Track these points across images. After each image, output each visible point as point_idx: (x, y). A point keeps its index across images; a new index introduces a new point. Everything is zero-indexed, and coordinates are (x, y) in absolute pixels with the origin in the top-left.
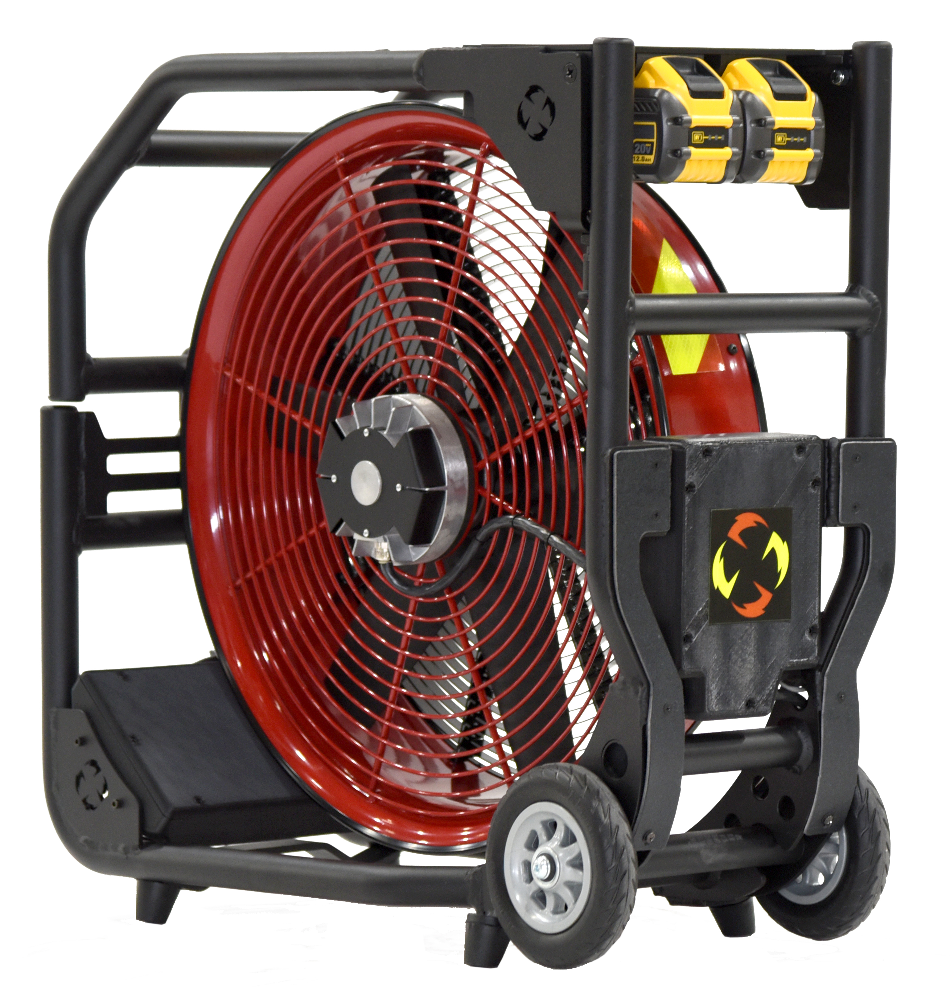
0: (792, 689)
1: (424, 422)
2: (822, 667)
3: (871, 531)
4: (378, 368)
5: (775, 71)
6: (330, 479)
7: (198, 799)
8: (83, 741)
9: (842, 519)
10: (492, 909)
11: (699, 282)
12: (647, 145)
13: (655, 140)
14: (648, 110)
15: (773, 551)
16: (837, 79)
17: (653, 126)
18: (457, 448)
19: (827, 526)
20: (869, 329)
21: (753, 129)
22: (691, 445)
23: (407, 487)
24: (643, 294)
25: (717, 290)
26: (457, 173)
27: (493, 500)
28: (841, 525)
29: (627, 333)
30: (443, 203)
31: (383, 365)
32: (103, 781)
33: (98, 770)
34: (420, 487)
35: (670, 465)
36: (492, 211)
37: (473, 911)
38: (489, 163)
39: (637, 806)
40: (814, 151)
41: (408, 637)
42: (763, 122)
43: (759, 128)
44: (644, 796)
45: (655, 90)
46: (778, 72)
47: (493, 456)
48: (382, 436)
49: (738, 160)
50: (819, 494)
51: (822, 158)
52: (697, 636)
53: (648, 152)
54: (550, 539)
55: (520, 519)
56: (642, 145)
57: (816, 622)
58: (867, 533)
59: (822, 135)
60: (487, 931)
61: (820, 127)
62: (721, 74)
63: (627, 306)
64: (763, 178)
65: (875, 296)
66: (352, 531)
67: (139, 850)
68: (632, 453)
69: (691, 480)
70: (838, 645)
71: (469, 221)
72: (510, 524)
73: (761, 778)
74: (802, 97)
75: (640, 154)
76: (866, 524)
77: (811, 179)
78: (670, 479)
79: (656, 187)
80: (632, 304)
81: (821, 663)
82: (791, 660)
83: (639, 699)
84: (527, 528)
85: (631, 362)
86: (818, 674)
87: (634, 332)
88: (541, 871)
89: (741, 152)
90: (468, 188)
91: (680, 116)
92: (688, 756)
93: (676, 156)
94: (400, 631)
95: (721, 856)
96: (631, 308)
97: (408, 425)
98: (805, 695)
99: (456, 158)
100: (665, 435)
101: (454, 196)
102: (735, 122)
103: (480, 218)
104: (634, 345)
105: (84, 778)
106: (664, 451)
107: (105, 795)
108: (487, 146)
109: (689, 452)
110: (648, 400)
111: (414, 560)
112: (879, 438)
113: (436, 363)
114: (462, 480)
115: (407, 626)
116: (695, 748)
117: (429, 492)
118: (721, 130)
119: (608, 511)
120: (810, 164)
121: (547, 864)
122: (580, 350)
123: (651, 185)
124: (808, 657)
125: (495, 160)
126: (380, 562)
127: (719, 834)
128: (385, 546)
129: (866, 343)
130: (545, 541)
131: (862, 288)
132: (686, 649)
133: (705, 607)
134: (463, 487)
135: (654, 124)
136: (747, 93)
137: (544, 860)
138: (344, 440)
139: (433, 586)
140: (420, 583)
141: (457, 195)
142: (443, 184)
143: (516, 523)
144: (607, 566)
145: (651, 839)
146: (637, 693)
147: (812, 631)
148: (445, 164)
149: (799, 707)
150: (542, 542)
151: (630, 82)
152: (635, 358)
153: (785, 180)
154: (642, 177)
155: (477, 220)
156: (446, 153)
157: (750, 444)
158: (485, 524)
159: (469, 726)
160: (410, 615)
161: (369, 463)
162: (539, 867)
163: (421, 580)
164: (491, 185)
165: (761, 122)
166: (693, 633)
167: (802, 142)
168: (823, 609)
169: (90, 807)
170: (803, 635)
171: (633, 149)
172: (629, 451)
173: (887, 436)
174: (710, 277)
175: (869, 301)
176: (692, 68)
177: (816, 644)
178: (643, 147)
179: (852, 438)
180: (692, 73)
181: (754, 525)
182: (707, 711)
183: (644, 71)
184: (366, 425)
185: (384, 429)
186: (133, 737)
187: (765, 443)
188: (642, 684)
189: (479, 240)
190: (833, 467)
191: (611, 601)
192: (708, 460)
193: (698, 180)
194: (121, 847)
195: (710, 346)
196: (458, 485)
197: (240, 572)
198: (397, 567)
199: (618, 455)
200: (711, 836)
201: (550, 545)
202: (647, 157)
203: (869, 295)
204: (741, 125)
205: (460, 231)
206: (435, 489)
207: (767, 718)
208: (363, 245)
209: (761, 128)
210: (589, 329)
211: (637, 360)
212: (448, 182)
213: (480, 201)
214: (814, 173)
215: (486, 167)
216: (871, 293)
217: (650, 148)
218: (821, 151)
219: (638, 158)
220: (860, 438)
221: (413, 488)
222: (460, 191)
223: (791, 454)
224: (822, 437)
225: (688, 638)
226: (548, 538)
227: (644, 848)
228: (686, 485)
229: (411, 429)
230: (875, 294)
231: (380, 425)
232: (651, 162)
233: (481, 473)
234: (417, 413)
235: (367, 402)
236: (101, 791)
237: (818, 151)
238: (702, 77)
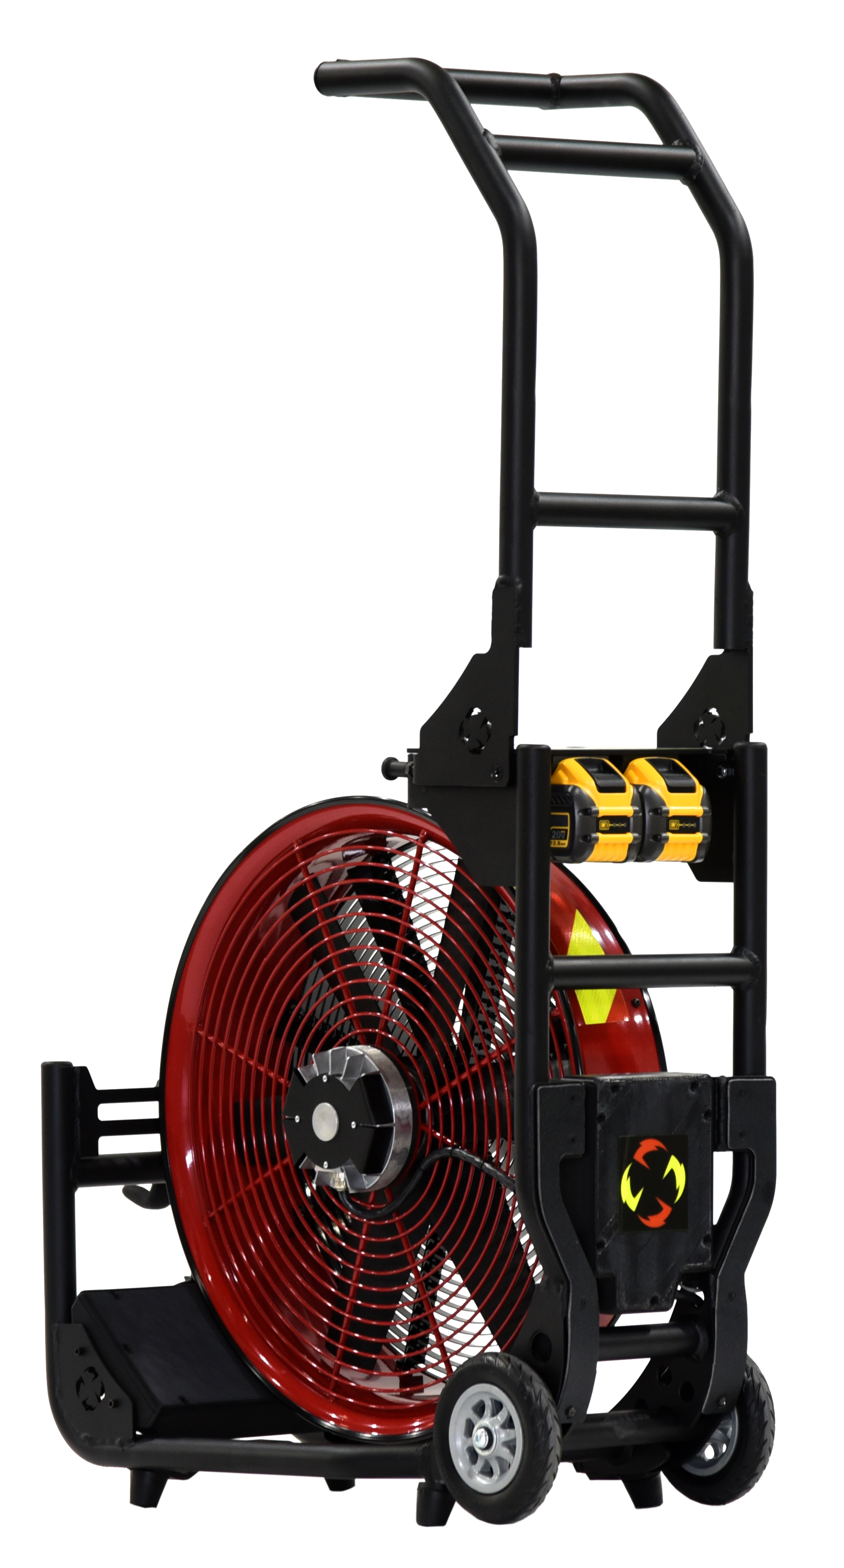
0: (690, 1290)
1: (375, 1068)
2: (715, 1271)
3: (755, 1155)
4: (330, 1027)
5: (669, 768)
6: (294, 1119)
7: (182, 1399)
8: (82, 1352)
9: (731, 1145)
10: (439, 1478)
11: (606, 944)
12: (562, 832)
13: (568, 828)
14: (562, 803)
15: (672, 1172)
16: (721, 773)
17: (567, 816)
18: (403, 1091)
19: (718, 1150)
20: (751, 984)
21: (651, 817)
22: (602, 1082)
23: (361, 1125)
24: (559, 956)
25: (621, 950)
26: (398, 855)
27: (434, 1134)
28: (729, 1150)
29: (546, 988)
30: (387, 882)
31: (335, 1024)
32: (101, 1385)
33: (96, 1375)
34: (372, 1124)
35: (584, 1098)
36: (430, 888)
37: (423, 1480)
38: (427, 847)
39: (560, 1385)
40: (703, 834)
41: (362, 1256)
42: (659, 811)
43: (656, 816)
44: (566, 1376)
45: (568, 786)
46: (671, 769)
47: (434, 1097)
48: (339, 1082)
49: (637, 844)
50: (711, 1123)
51: (710, 840)
52: (608, 1243)
53: (563, 837)
54: (483, 1166)
55: (457, 1150)
56: (558, 832)
57: (709, 1232)
58: (752, 1157)
59: (709, 822)
60: (436, 1495)
61: (707, 815)
62: (623, 771)
63: (547, 966)
64: (660, 857)
65: (755, 956)
66: (313, 1164)
67: (133, 1443)
68: (553, 1088)
69: (602, 1111)
70: (728, 1252)
71: (411, 896)
72: (449, 1154)
73: (666, 1368)
74: (691, 789)
75: (557, 839)
76: (751, 1150)
77: (701, 858)
78: (584, 1110)
79: (570, 867)
80: (551, 964)
81: (714, 1268)
82: (688, 1265)
83: (560, 1295)
84: (464, 1158)
85: (550, 1013)
86: (712, 1276)
87: (553, 987)
88: (480, 1441)
89: (641, 836)
90: (409, 867)
91: (589, 807)
92: (602, 1345)
93: (586, 841)
94: (355, 1251)
95: (631, 1432)
96: (550, 968)
97: (360, 1071)
98: (701, 1294)
99: (397, 843)
100: (579, 1073)
101: (395, 875)
102: (635, 812)
103: (420, 894)
104: (553, 1001)
105: (83, 1383)
106: (579, 1087)
107: (102, 1398)
108: (425, 833)
109: (599, 1088)
110: (565, 1048)
111: (367, 1188)
112: (761, 1076)
113: (383, 1019)
114: (407, 1118)
115: (361, 1246)
116: (608, 1339)
117: (379, 1128)
118: (624, 819)
119: (533, 1137)
120: (700, 846)
121: (486, 1436)
122: (509, 1007)
123: (566, 865)
124: (703, 1262)
125: (431, 845)
126: (338, 1190)
127: (630, 1415)
128: (342, 1176)
129: (749, 996)
130: (480, 1168)
131: (745, 949)
132: (600, 1253)
133: (615, 1218)
134: (408, 1125)
135: (568, 814)
136: (645, 787)
137: (482, 1432)
138: (306, 1086)
139: (383, 1210)
140: (372, 1208)
141: (398, 874)
142: (387, 865)
143: (455, 1154)
144: (533, 1183)
145: (572, 1413)
146: (558, 1290)
147: (706, 1240)
148: (388, 849)
149: (696, 1306)
150: (476, 1169)
151: (548, 779)
152: (553, 1010)
153: (679, 859)
154: (559, 858)
155: (417, 896)
156: (388, 839)
157: (651, 1081)
158: (428, 1155)
159: (412, 1348)
160: (364, 1237)
161: (328, 1105)
162: (479, 1438)
163: (373, 1206)
164: (429, 866)
165: (658, 811)
166: (605, 1240)
167: (693, 827)
168: (715, 1222)
169: (89, 1408)
170: (699, 1241)
171: (550, 835)
172: (550, 1086)
173: (768, 1074)
174: (616, 941)
175: (751, 961)
176: (599, 768)
177: (710, 1251)
178: (559, 833)
179: (738, 1077)
180: (599, 772)
181: (656, 1149)
182: (618, 1307)
183: (559, 770)
184: (325, 1072)
185: (340, 1075)
186: (126, 1347)
187: (664, 1081)
188: (563, 1283)
189: (419, 912)
190: (722, 1101)
191: (537, 1212)
192: (615, 1095)
193: (605, 860)
194: (118, 1441)
195: (616, 1001)
196: (404, 1122)
197: (213, 1205)
198: (352, 1194)
199: (541, 1090)
200: (623, 1416)
201: (484, 1172)
202: (562, 841)
203: (751, 955)
204: (641, 814)
205: (404, 905)
206: (385, 1125)
207: (670, 1313)
208: (319, 919)
209: (658, 816)
210: (515, 989)
211: (555, 1012)
212: (390, 863)
213: (419, 879)
214: (703, 853)
215: (425, 850)
216: (753, 953)
217: (564, 835)
218: (709, 834)
219: (555, 842)
220: (745, 1076)
221: (366, 1125)
222: (401, 870)
223: (687, 1090)
224: (713, 1075)
225: (601, 1245)
226: (481, 1167)
227: (567, 1421)
228: (598, 1116)
229: (363, 1075)
230: (756, 954)
231: (336, 1073)
232: (566, 846)
233: (423, 1112)
234: (368, 1061)
235: (326, 1052)
236: (99, 1394)
237: (706, 835)
238: (608, 775)
